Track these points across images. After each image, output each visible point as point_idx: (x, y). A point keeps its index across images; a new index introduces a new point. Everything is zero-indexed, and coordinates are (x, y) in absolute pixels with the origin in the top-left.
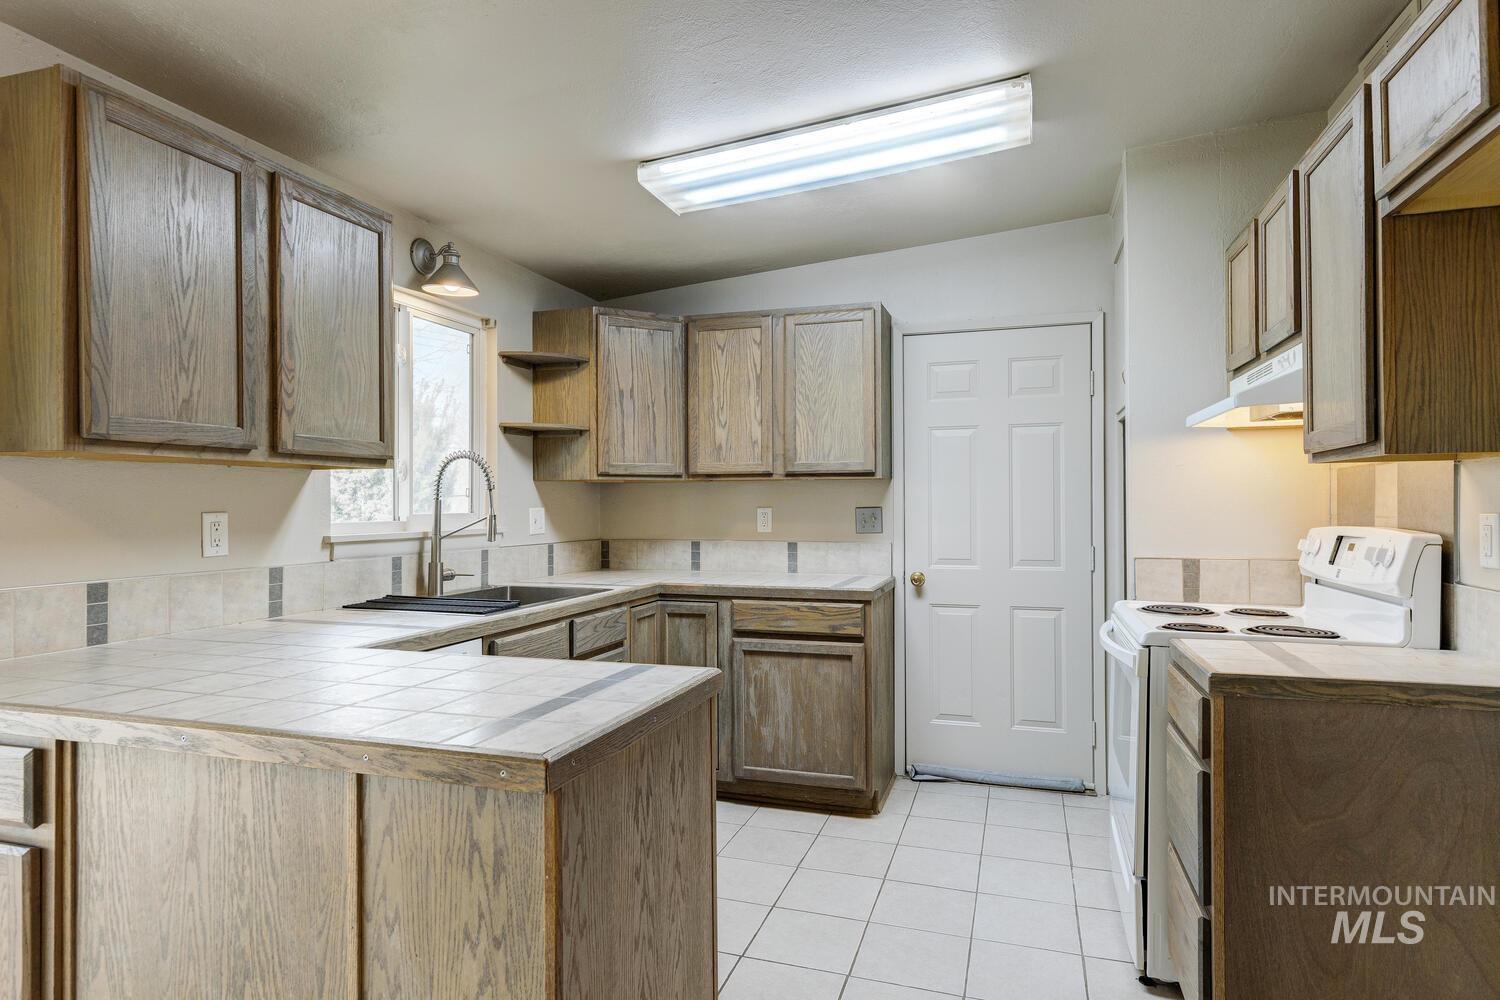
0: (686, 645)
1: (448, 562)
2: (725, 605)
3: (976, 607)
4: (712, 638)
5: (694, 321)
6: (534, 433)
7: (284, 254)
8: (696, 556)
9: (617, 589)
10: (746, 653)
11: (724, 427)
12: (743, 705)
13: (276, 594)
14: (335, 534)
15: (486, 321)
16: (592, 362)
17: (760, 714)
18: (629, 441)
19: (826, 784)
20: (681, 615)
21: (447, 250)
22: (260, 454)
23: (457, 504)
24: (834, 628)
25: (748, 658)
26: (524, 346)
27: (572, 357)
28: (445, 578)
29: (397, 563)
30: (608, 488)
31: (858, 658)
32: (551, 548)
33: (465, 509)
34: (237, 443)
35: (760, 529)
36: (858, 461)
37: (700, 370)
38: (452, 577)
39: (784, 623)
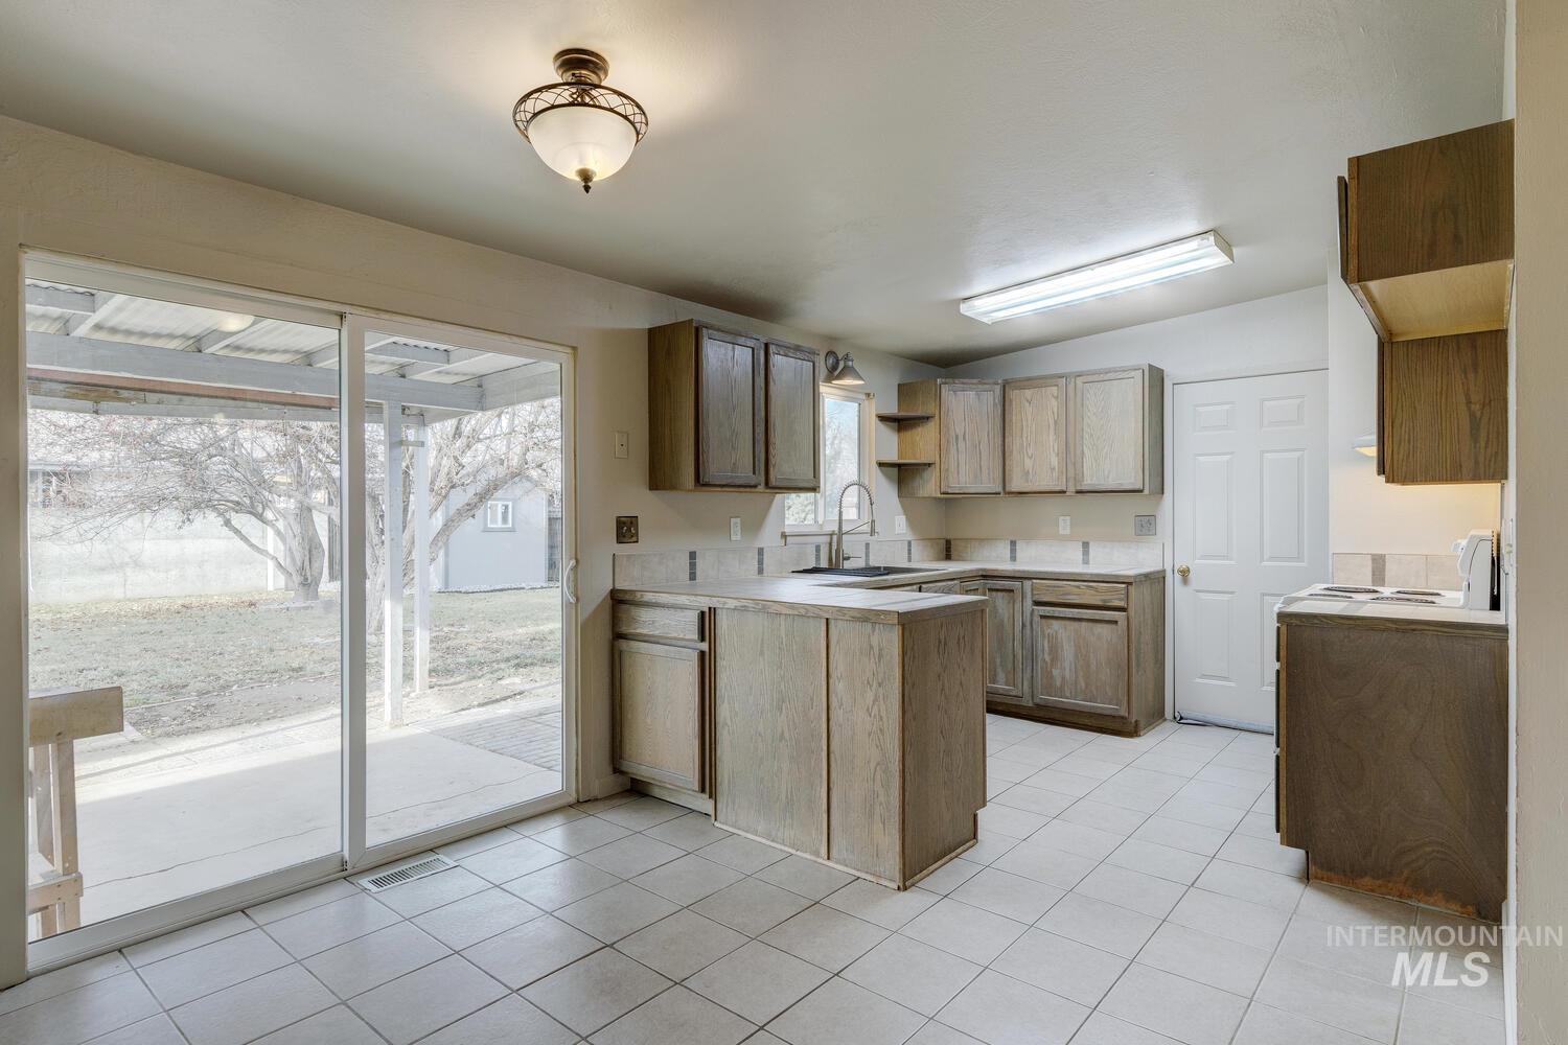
0: (1000, 611)
1: (847, 549)
2: (1028, 584)
3: (1232, 593)
4: (1018, 606)
5: (1008, 383)
6: (899, 466)
7: (772, 384)
8: (1013, 551)
9: (951, 570)
10: (1042, 617)
11: (1031, 458)
12: (1039, 652)
13: (761, 562)
14: (787, 530)
15: (868, 395)
16: (937, 417)
17: (1052, 660)
18: (962, 471)
19: (1099, 711)
20: (997, 590)
21: (846, 358)
22: (761, 488)
23: (850, 514)
24: (1104, 601)
25: (1044, 621)
26: (892, 409)
27: (924, 414)
28: (844, 559)
29: (818, 549)
30: (950, 502)
31: (1122, 623)
32: (909, 543)
33: (855, 517)
34: (753, 483)
35: (1061, 532)
36: (1131, 480)
37: (1014, 418)
38: (848, 558)
39: (1069, 597)
